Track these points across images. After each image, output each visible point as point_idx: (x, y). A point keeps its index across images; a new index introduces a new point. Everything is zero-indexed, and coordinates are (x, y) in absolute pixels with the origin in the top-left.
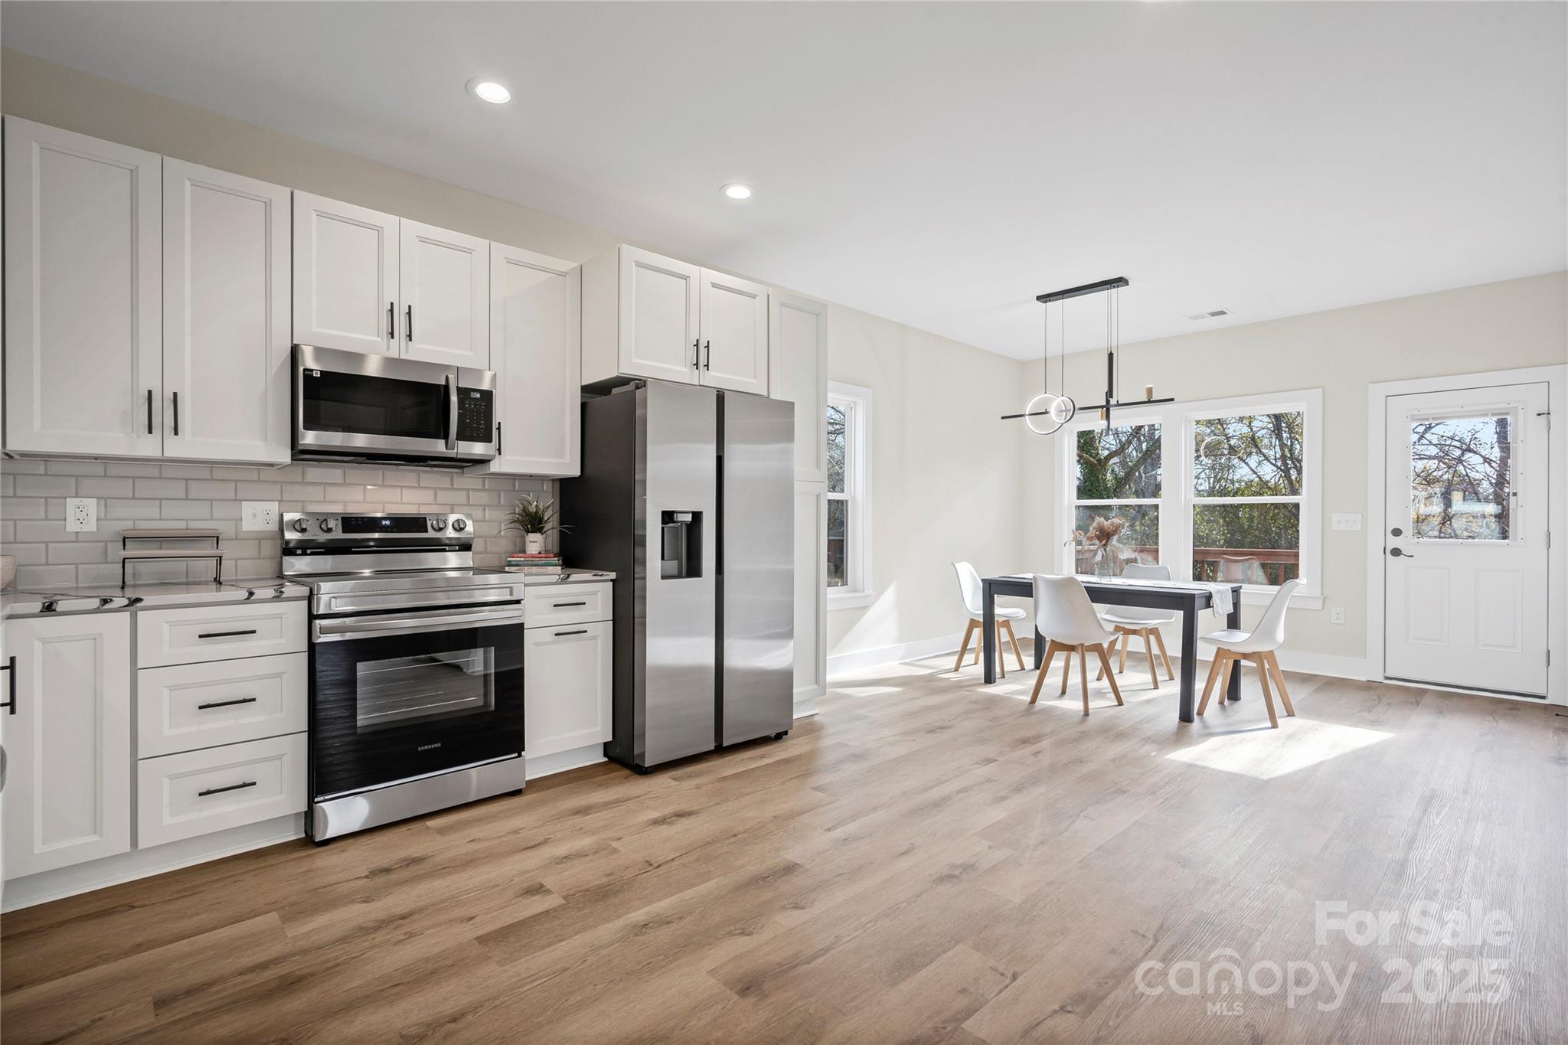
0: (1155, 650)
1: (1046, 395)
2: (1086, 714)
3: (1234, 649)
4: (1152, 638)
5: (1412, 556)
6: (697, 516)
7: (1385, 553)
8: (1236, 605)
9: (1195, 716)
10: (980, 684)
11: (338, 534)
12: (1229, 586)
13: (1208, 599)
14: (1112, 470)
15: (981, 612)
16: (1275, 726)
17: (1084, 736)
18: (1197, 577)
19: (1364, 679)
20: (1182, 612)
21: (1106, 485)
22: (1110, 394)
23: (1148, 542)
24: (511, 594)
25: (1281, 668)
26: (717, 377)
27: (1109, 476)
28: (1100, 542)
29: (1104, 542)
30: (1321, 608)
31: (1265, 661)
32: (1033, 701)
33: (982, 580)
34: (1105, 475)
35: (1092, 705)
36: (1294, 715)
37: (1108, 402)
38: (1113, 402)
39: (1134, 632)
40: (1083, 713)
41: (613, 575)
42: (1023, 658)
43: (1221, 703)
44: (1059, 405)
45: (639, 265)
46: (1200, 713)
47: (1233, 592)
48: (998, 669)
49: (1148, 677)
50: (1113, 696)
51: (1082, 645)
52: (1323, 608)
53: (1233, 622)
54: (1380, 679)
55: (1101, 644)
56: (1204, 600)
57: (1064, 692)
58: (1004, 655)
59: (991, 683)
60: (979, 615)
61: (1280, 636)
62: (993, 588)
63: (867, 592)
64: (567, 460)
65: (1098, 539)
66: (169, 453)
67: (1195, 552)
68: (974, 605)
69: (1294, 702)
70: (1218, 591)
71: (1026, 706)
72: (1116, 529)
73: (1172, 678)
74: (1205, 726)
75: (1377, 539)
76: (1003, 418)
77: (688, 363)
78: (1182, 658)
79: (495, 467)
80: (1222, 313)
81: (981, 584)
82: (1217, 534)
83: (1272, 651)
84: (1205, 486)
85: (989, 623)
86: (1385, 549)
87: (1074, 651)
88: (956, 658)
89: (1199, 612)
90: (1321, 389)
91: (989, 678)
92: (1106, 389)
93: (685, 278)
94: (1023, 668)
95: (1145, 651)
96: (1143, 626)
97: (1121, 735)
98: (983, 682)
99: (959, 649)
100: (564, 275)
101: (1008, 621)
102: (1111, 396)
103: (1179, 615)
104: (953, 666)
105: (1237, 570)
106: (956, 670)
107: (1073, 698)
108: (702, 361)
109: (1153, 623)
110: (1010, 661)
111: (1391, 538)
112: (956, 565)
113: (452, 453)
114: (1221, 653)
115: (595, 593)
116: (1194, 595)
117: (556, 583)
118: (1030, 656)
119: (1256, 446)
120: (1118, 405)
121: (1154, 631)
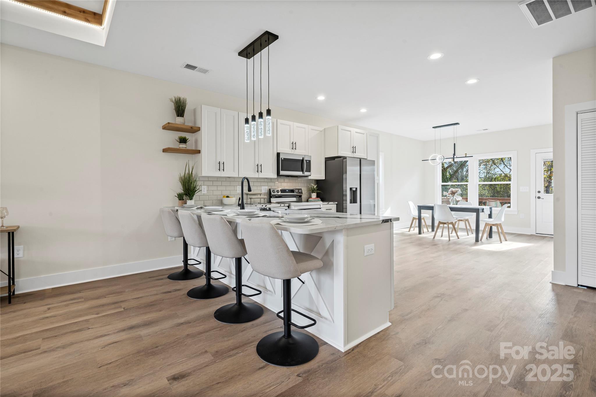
0: (468, 227)
1: (435, 154)
2: (450, 240)
3: (490, 223)
4: (467, 222)
5: (544, 199)
6: (356, 188)
7: (536, 198)
8: (491, 212)
9: (480, 241)
10: (417, 235)
11: (280, 193)
12: (489, 207)
13: (483, 210)
14: (449, 172)
15: (418, 215)
16: (501, 242)
17: (449, 244)
18: (479, 205)
19: (530, 234)
20: (476, 213)
21: (447, 177)
22: (454, 154)
23: (465, 196)
24: (320, 206)
25: (505, 232)
26: (358, 155)
27: (448, 174)
28: (452, 195)
29: (453, 195)
31: (499, 227)
32: (434, 238)
33: (418, 206)
34: (446, 173)
35: (451, 239)
36: (507, 241)
37: (454, 157)
38: (455, 157)
39: (461, 220)
40: (448, 240)
41: (337, 203)
42: (429, 229)
43: (487, 238)
44: (439, 157)
45: (342, 129)
46: (481, 240)
47: (490, 208)
48: (422, 231)
49: (466, 233)
50: (457, 237)
51: (448, 222)
52: (518, 214)
53: (490, 216)
54: (534, 233)
55: (453, 222)
56: (482, 210)
57: (442, 236)
58: (424, 229)
59: (420, 234)
60: (416, 216)
61: (503, 219)
62: (420, 208)
63: (383, 210)
64: (322, 176)
65: (451, 194)
66: (260, 177)
67: (479, 199)
68: (416, 213)
69: (507, 238)
70: (485, 208)
71: (432, 239)
72: (457, 192)
73: (472, 234)
74: (482, 242)
75: (533, 194)
76: (422, 161)
77: (351, 152)
78: (476, 229)
79: (310, 178)
80: (487, 129)
81: (417, 207)
82: (487, 194)
83: (500, 224)
84: (483, 176)
85: (420, 219)
87: (445, 224)
88: (409, 229)
89: (480, 213)
90: (516, 151)
91: (420, 233)
92: (453, 153)
93: (350, 131)
94: (428, 231)
95: (465, 228)
96: (464, 218)
97: (459, 244)
98: (418, 234)
99: (409, 226)
100: (321, 131)
101: (424, 218)
102: (455, 155)
103: (474, 214)
104: (408, 230)
105: (493, 204)
106: (409, 231)
107: (446, 237)
108: (354, 151)
109: (467, 218)
110: (425, 230)
111: (537, 194)
112: (409, 202)
113: (303, 175)
114: (486, 224)
115: (333, 207)
116: (479, 209)
117: (327, 204)
118: (430, 229)
119: (503, 162)
120: (457, 158)
121: (467, 220)
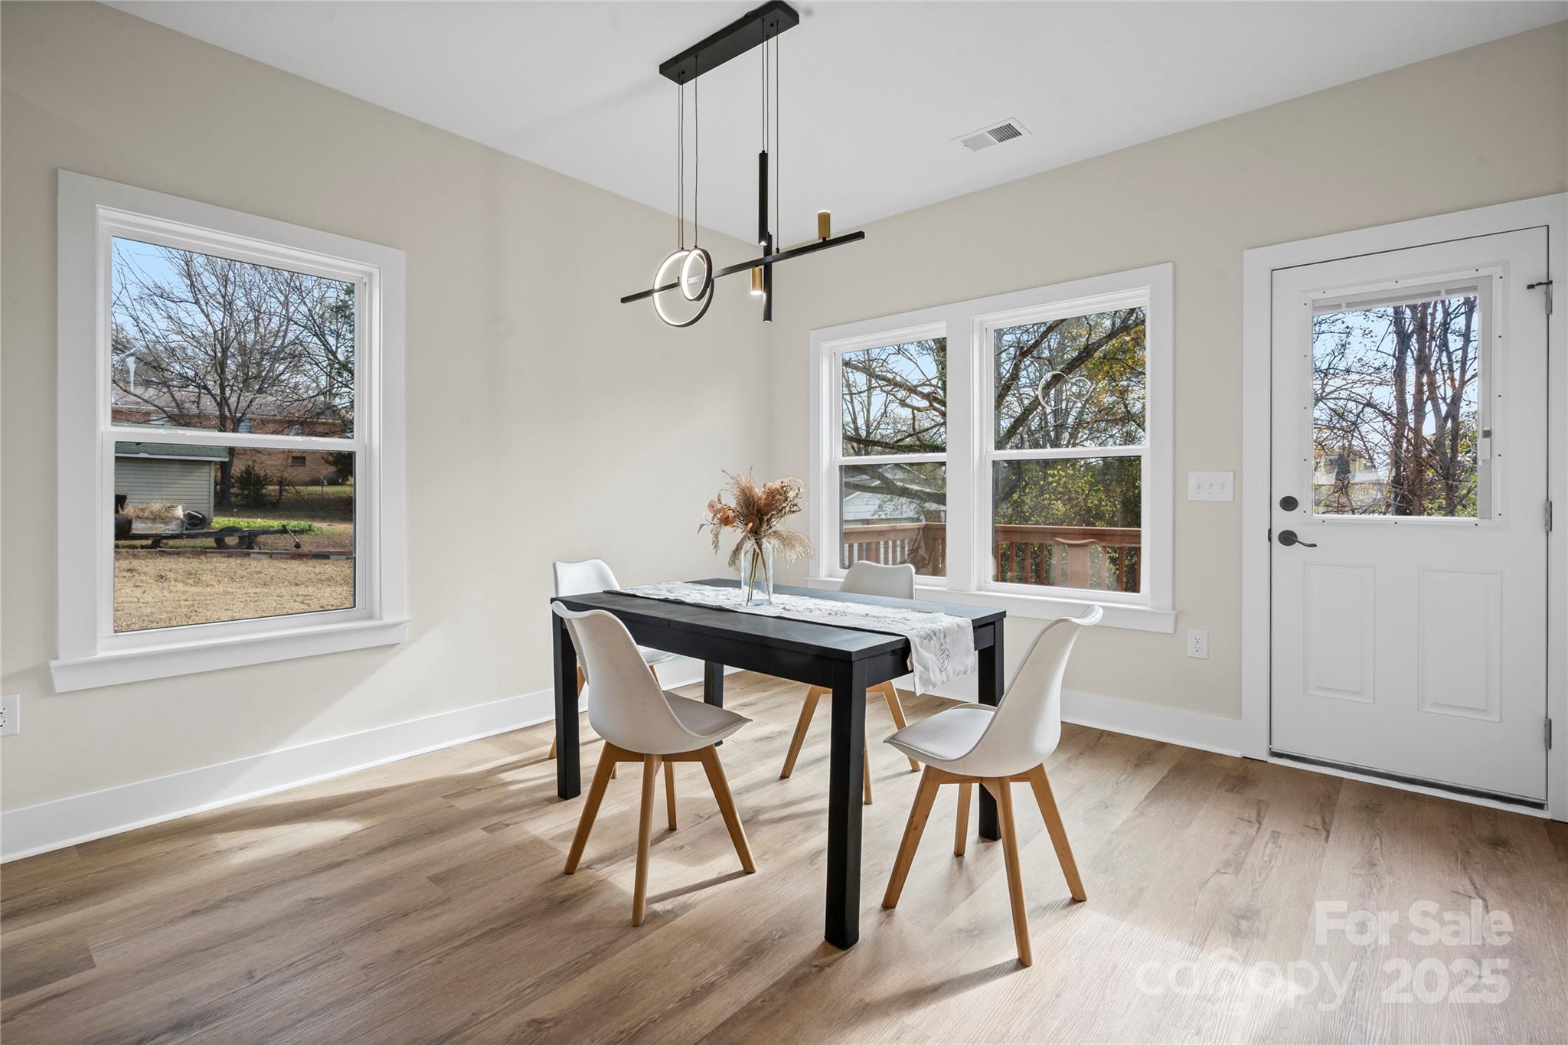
1: (681, 253)
5: (1314, 545)
7: (1270, 539)
19: (1238, 754)
30: (1171, 631)
37: (765, 251)
38: (772, 250)
43: (958, 853)
52: (1174, 631)
54: (1262, 755)
75: (1257, 516)
76: (623, 301)
86: (1270, 531)
90: (1171, 264)
111: (1280, 514)
120: (781, 256)
